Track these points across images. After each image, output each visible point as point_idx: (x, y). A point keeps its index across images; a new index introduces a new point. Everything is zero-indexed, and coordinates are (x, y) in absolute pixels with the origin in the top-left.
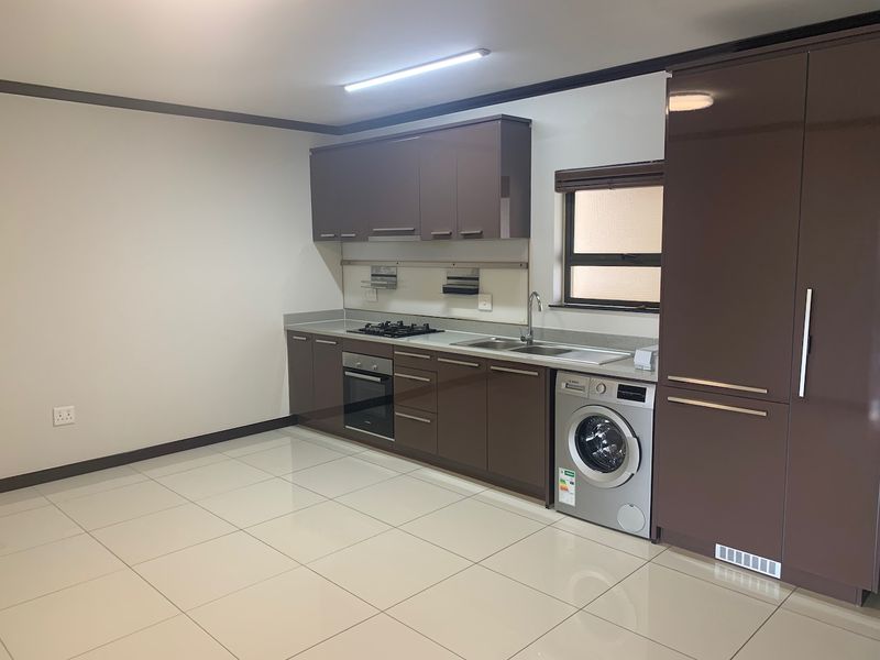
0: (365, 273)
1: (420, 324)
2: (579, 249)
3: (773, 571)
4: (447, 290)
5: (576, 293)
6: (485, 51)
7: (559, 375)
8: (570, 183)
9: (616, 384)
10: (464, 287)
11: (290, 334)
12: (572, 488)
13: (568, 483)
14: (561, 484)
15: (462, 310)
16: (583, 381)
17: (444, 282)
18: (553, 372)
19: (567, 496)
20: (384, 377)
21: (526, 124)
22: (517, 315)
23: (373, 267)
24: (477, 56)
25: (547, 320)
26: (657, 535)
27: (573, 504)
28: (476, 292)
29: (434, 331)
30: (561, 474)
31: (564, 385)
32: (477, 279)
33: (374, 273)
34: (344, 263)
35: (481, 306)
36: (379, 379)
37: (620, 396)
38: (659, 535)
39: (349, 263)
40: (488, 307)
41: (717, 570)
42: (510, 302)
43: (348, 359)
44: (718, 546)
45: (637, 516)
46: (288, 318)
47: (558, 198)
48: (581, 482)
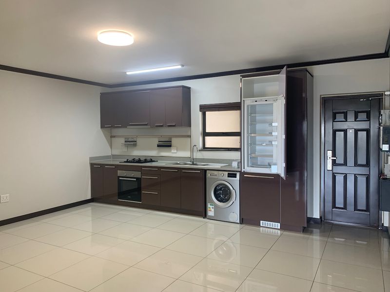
0: (122, 141)
1: (149, 159)
2: (208, 131)
3: (278, 227)
4: (158, 146)
5: (207, 146)
6: (183, 66)
7: (207, 171)
8: (204, 109)
9: (227, 173)
10: (166, 144)
11: (92, 165)
12: (213, 210)
13: (211, 208)
14: (209, 209)
15: (165, 153)
16: (216, 173)
17: (157, 143)
18: (205, 171)
19: (211, 213)
20: (137, 179)
21: (189, 88)
22: (187, 154)
23: (125, 138)
24: (180, 67)
25: (198, 155)
26: (242, 221)
27: (213, 215)
28: (170, 146)
29: (154, 161)
30: (209, 206)
31: (209, 175)
32: (171, 142)
33: (126, 140)
34: (112, 137)
35: (172, 151)
36: (135, 180)
37: (228, 177)
38: (242, 222)
39: (114, 137)
40: (175, 151)
41: (261, 228)
42: (184, 149)
43: (120, 173)
44: (261, 221)
45: (235, 216)
46: (91, 159)
47: (200, 114)
48: (216, 207)
